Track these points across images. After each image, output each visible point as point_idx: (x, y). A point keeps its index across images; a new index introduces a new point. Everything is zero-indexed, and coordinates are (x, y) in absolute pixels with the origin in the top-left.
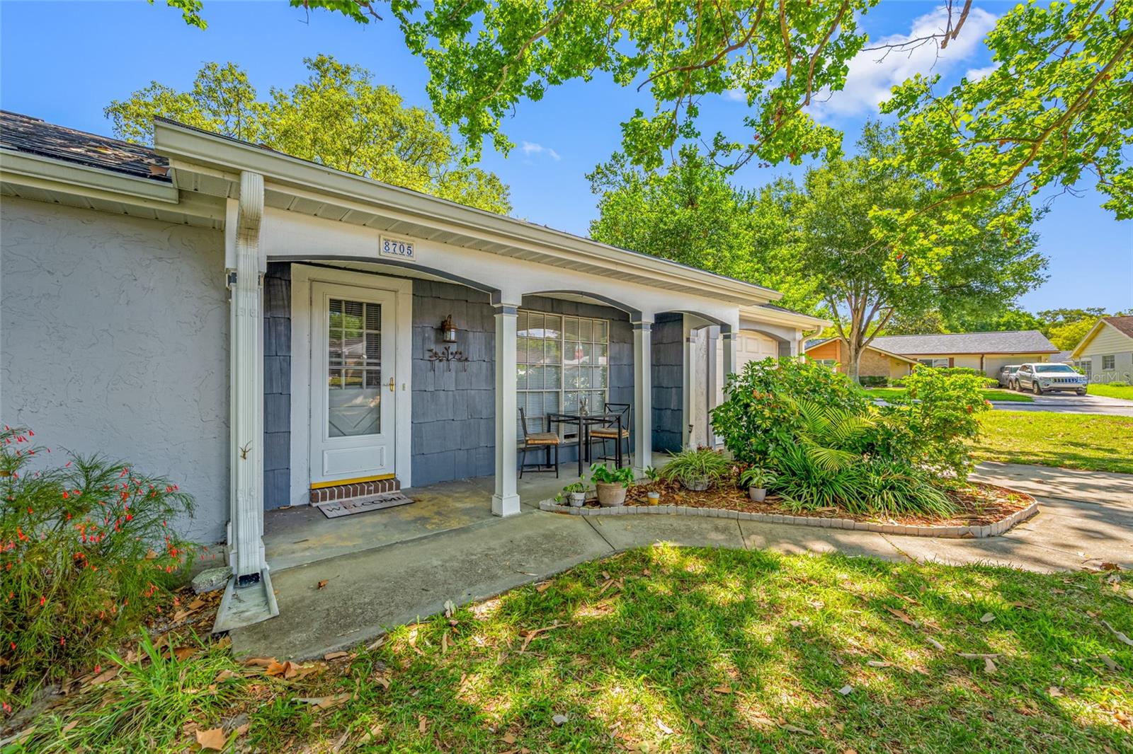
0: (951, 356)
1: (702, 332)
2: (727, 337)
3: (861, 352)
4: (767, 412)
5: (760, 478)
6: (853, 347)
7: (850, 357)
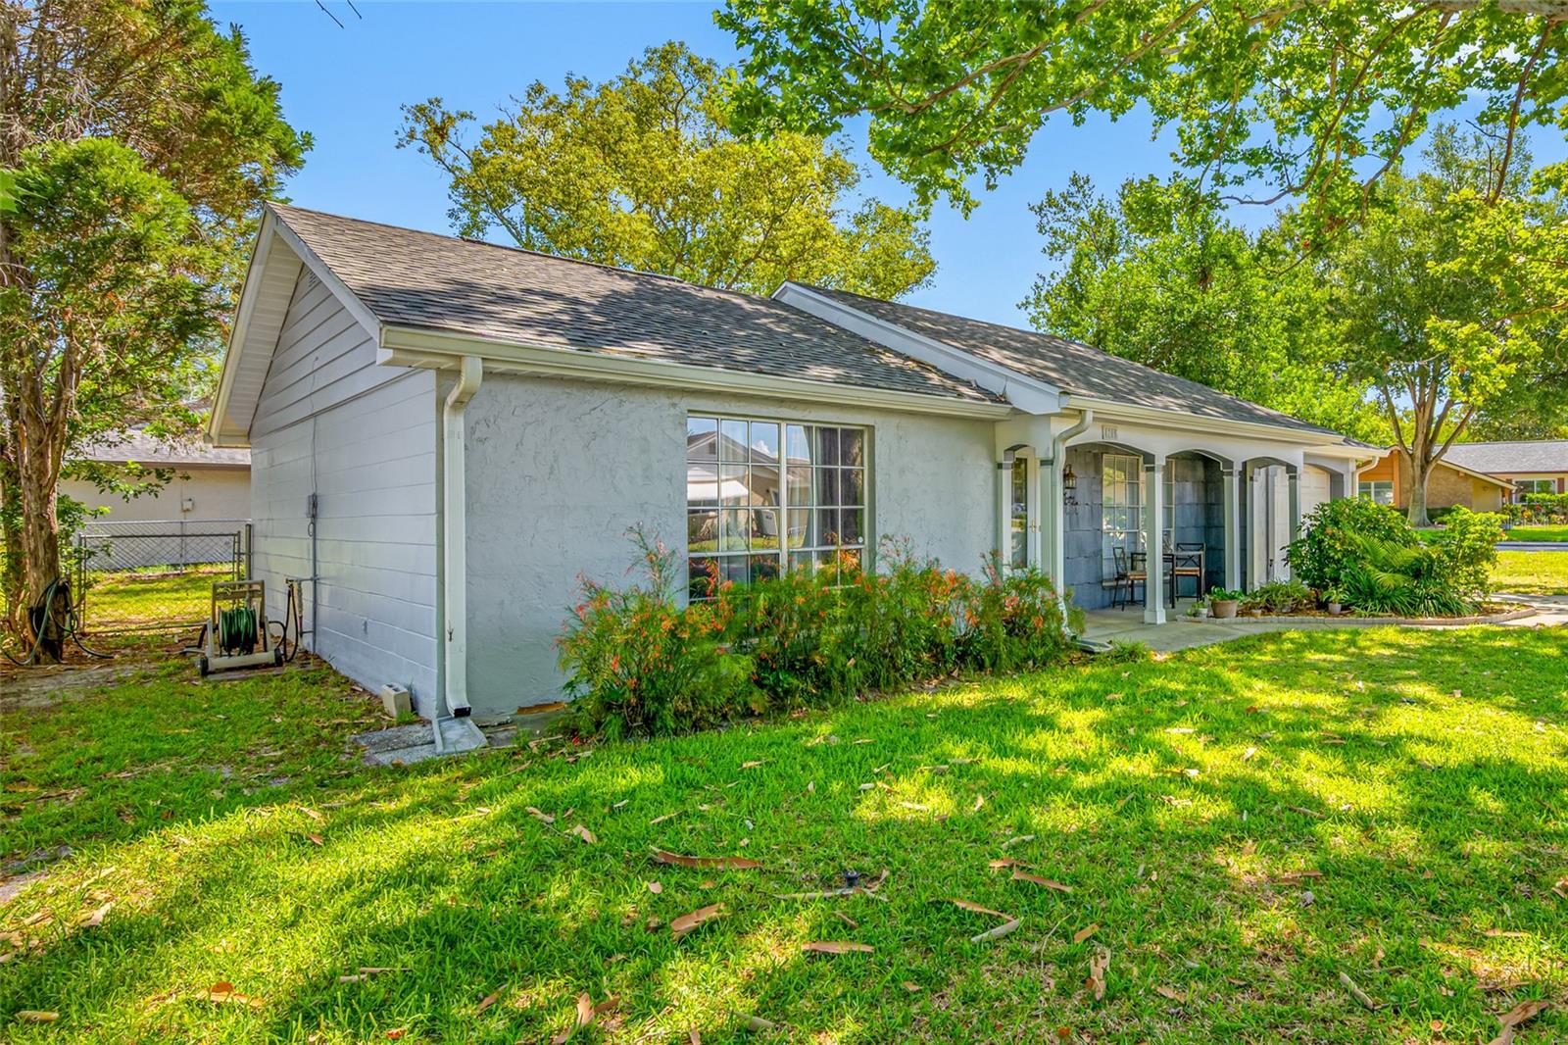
0: (1561, 476)
1: (1263, 470)
2: (1293, 478)
3: (1429, 471)
4: (1338, 546)
5: (1336, 596)
6: (1418, 462)
7: (1414, 478)
